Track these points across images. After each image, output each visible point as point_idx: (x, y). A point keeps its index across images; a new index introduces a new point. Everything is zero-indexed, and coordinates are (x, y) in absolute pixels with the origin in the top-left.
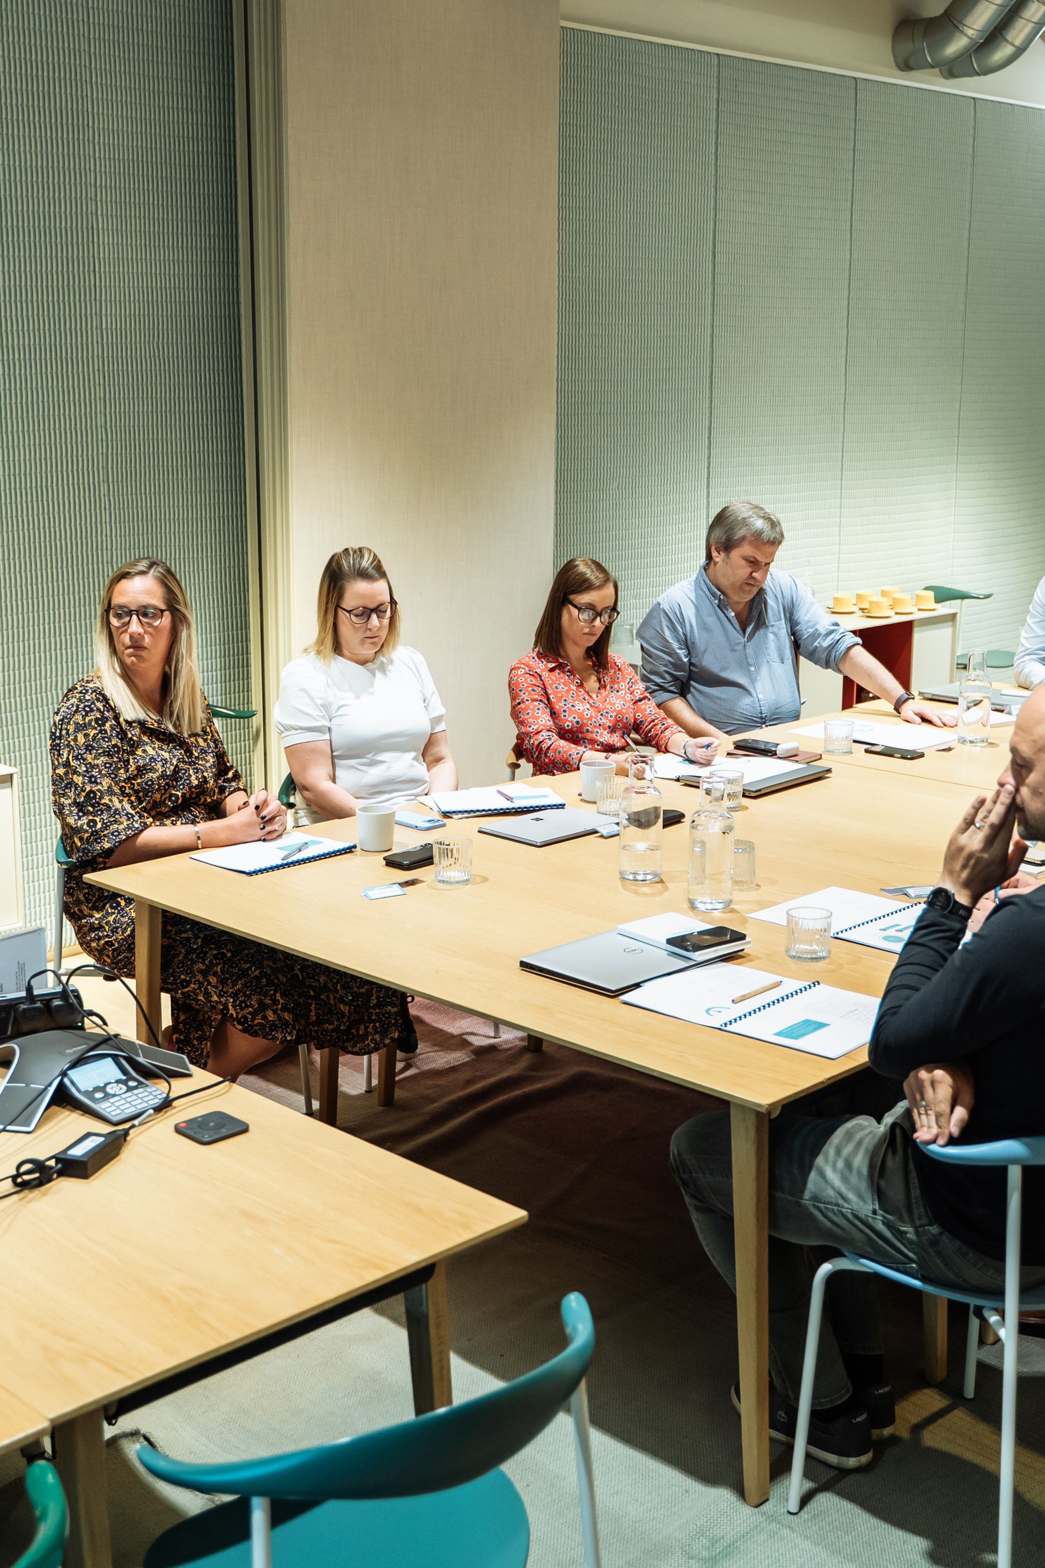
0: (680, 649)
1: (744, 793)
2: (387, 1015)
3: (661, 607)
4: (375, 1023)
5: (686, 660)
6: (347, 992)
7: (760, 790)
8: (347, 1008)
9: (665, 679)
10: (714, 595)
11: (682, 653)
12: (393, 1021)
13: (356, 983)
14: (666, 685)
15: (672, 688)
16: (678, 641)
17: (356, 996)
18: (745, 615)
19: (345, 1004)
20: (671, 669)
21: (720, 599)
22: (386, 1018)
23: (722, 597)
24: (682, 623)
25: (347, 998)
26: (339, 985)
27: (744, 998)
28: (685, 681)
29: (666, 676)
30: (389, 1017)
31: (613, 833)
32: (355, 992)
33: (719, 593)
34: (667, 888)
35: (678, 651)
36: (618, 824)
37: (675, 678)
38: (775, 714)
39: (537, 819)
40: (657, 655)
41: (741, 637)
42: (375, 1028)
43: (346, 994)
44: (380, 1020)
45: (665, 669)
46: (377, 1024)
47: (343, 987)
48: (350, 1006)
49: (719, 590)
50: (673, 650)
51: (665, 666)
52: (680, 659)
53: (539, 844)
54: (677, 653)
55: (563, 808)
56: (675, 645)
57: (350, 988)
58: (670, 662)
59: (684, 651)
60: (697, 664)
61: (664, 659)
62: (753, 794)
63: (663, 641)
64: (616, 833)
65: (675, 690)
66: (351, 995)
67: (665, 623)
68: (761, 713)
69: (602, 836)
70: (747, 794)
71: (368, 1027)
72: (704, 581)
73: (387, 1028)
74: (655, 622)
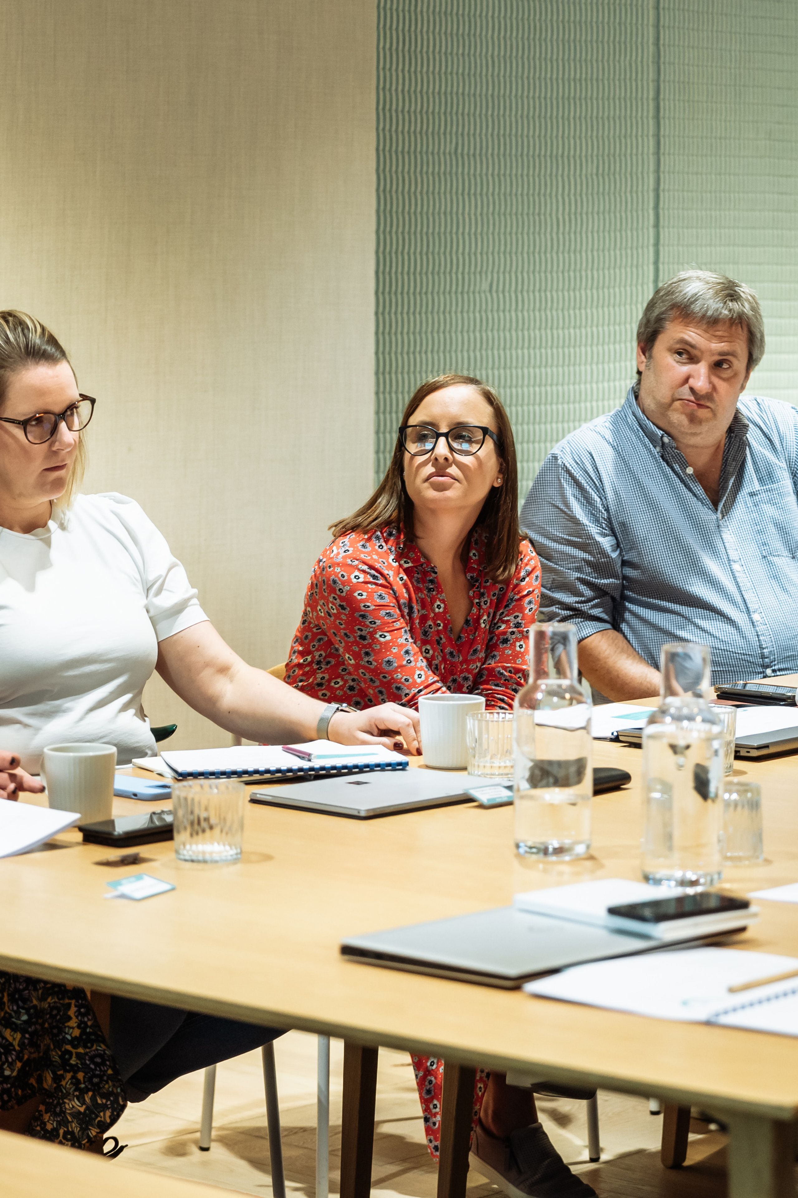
0: (605, 535)
1: (736, 752)
2: (98, 1060)
3: (560, 462)
4: (76, 1072)
5: (614, 555)
6: (18, 1007)
7: (766, 746)
8: (18, 1036)
9: (581, 595)
10: (651, 436)
11: (606, 543)
12: (110, 1072)
13: (36, 990)
14: (585, 607)
15: (596, 612)
16: (597, 521)
17: (37, 1014)
18: (715, 474)
19: (15, 1028)
20: (588, 574)
21: (663, 444)
22: (97, 1065)
23: (666, 440)
24: (600, 490)
25: (18, 1018)
26: (5, 994)
27: (747, 987)
28: (617, 595)
29: (582, 588)
30: (103, 1063)
31: (499, 801)
32: (35, 1007)
33: (660, 433)
34: (602, 866)
35: (599, 539)
36: (510, 788)
37: (600, 591)
38: (787, 649)
39: (358, 783)
40: (562, 553)
41: (710, 512)
42: (76, 1082)
43: (18, 1013)
44: (86, 1068)
45: (577, 575)
46: (80, 1076)
47: (13, 1000)
48: (23, 1032)
49: (659, 428)
50: (590, 537)
51: (579, 569)
52: (603, 553)
53: (363, 814)
54: (597, 543)
55: (403, 769)
56: (593, 530)
57: (25, 1000)
58: (588, 563)
59: (608, 538)
60: (636, 560)
61: (574, 557)
62: (754, 753)
63: (570, 524)
64: (505, 799)
65: (604, 616)
66: (28, 1013)
67: (570, 491)
68: (761, 648)
69: (482, 806)
70: (743, 753)
71: (62, 1077)
72: (634, 414)
73: (98, 1084)
74: (552, 491)
